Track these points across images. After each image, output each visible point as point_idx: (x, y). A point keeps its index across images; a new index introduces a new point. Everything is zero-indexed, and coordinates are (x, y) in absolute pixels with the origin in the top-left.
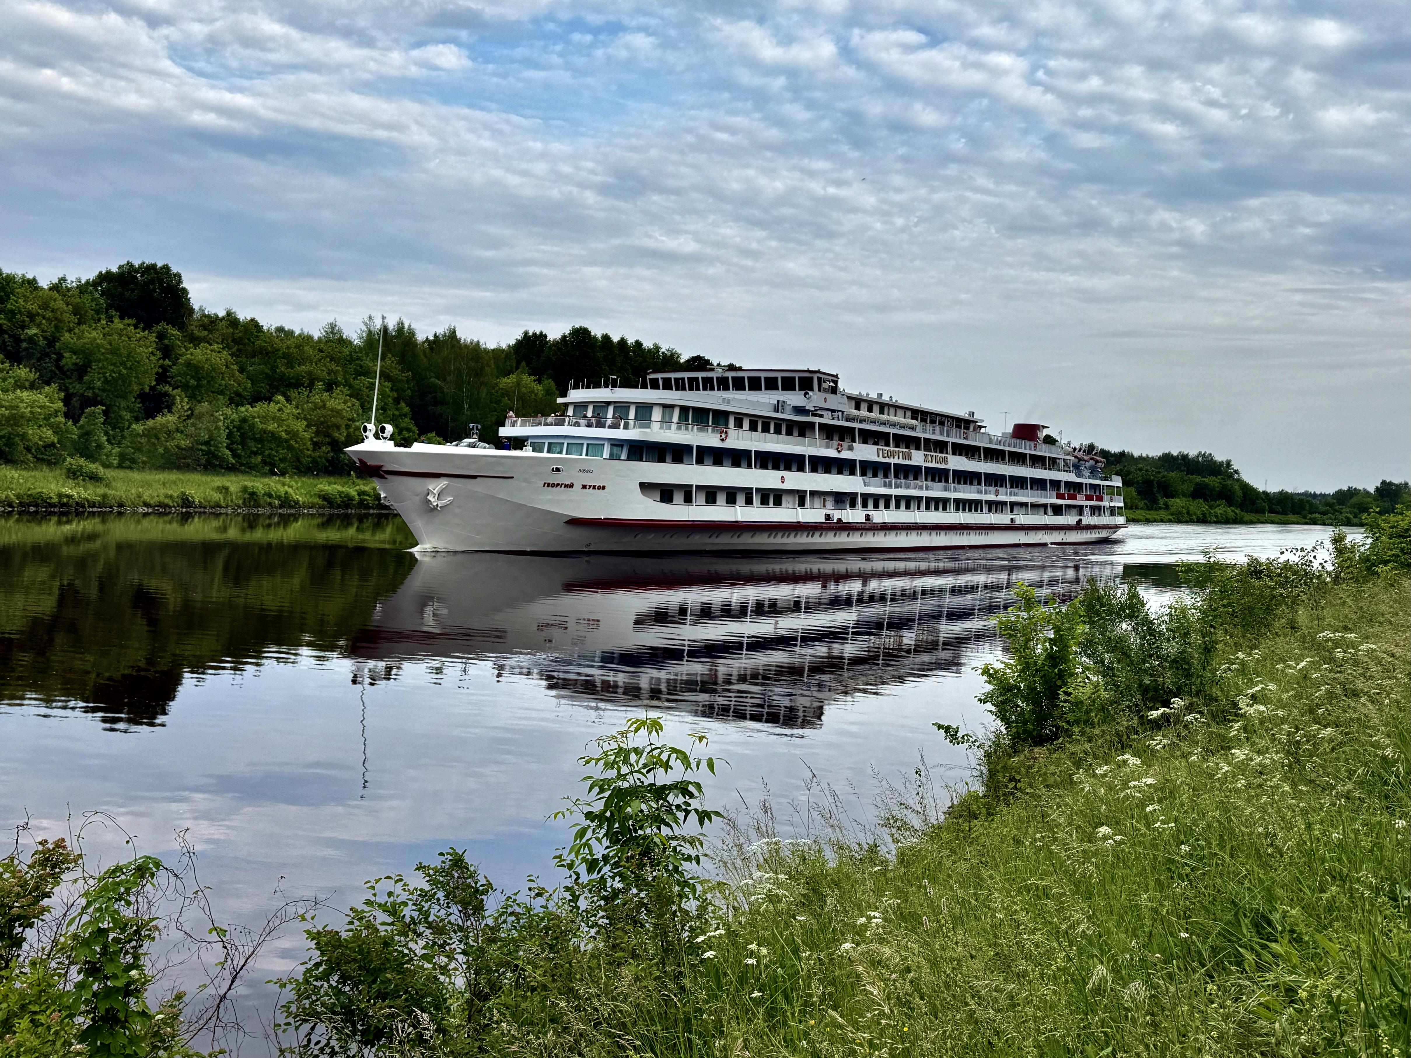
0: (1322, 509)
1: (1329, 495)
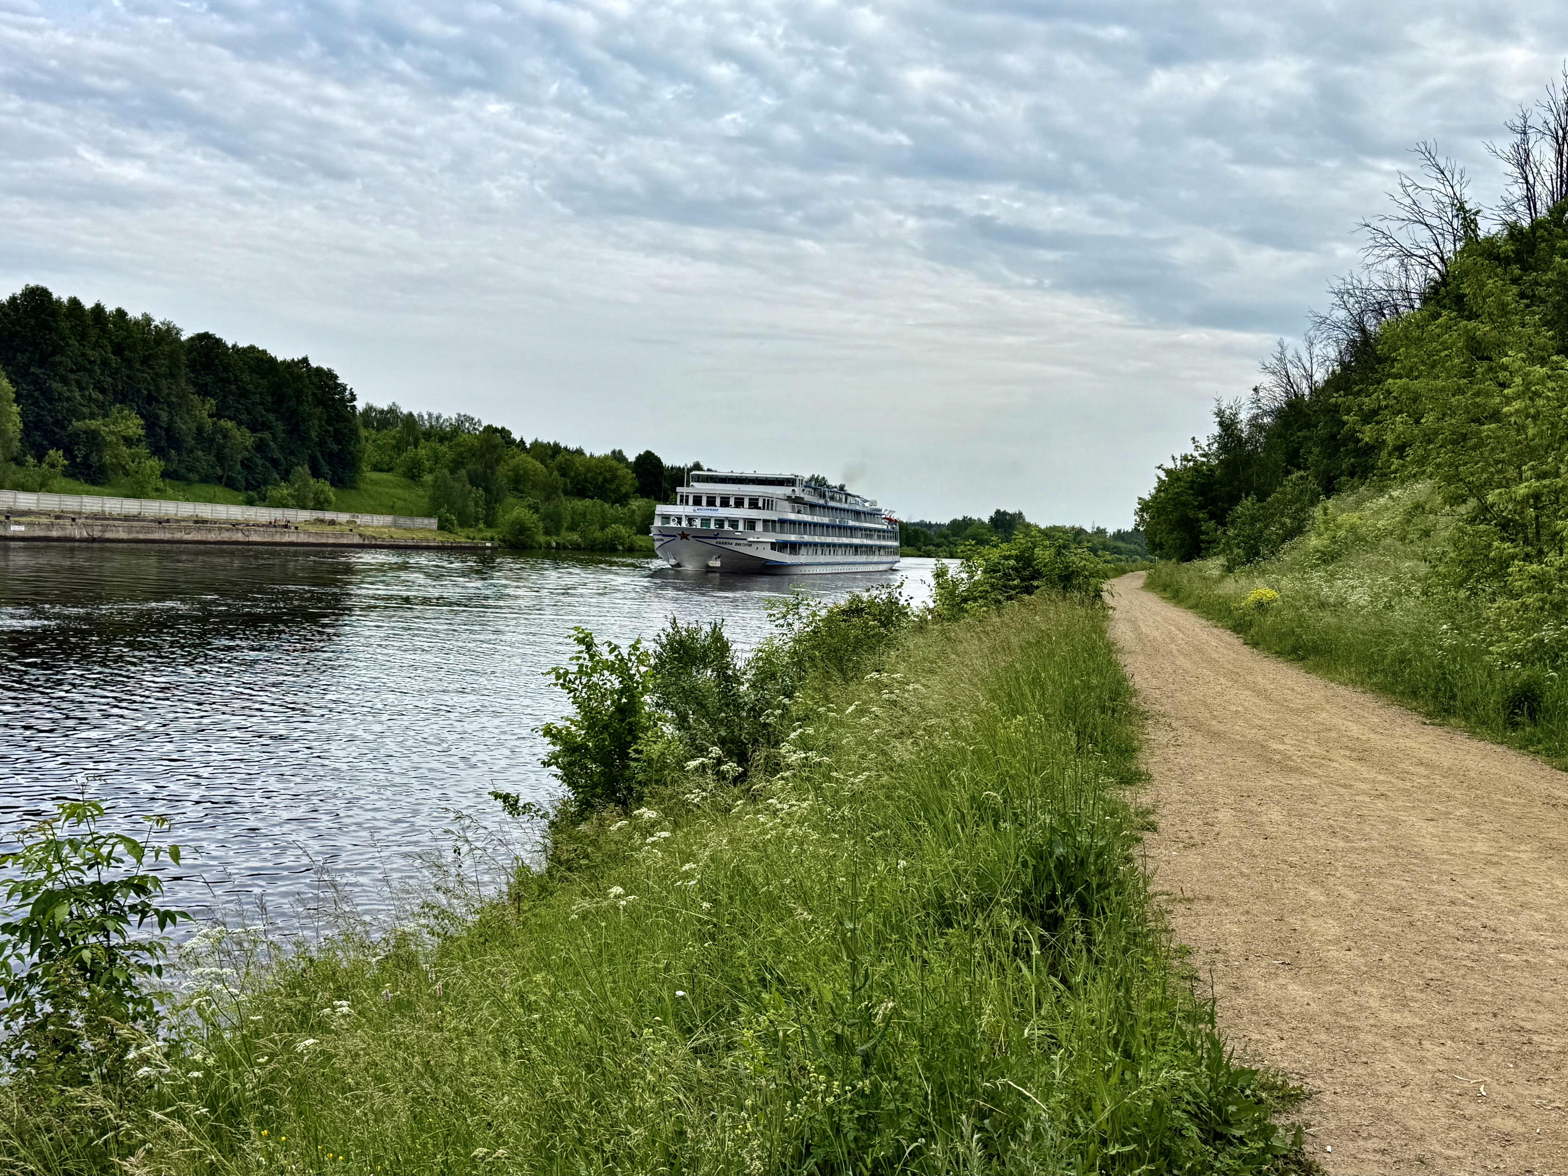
0: (937, 540)
1: (944, 525)
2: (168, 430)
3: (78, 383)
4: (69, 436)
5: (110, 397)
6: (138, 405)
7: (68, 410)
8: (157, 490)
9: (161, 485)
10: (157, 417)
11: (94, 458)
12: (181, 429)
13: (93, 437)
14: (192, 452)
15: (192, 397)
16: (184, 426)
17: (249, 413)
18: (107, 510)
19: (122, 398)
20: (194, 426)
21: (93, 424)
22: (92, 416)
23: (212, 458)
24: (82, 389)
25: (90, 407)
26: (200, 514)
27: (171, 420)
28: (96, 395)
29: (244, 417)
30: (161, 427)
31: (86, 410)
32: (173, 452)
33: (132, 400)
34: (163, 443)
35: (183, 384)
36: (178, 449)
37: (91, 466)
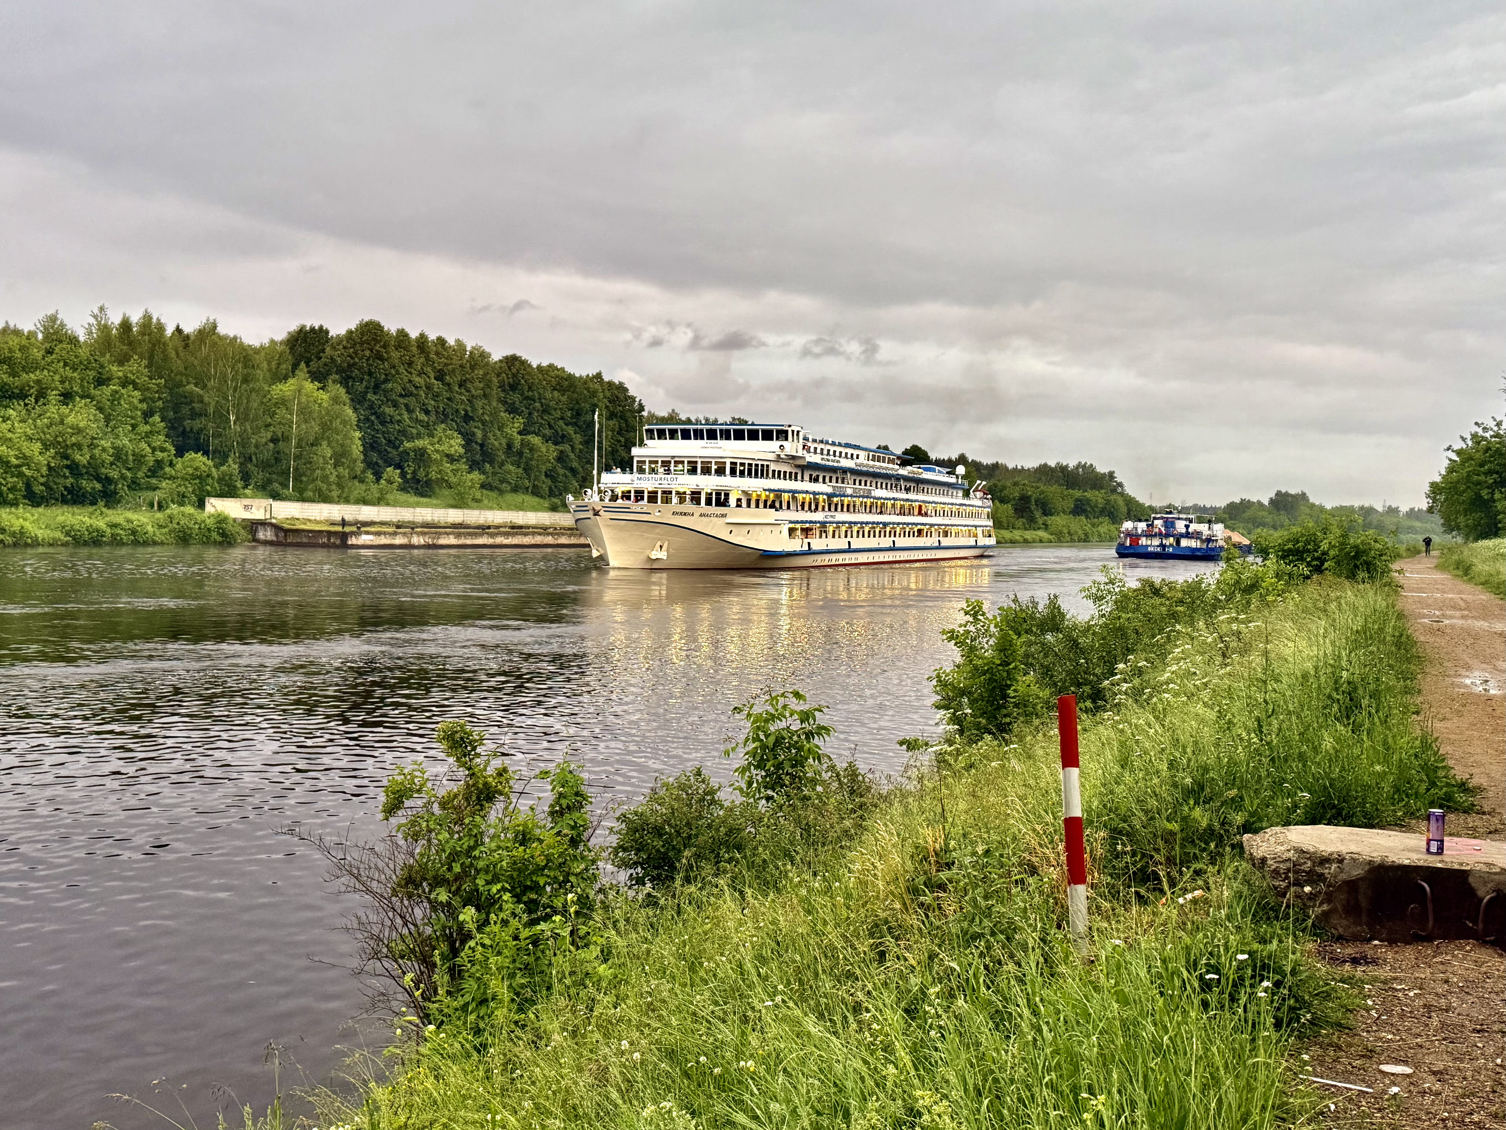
2: (482, 445)
3: (406, 405)
4: (400, 454)
5: (433, 418)
6: (457, 424)
7: (399, 431)
8: (477, 501)
9: (478, 495)
10: (474, 434)
11: (421, 474)
12: (493, 445)
13: (421, 455)
14: (502, 464)
15: (502, 414)
16: (496, 442)
17: (551, 427)
18: (436, 519)
19: (444, 417)
20: (504, 442)
21: (419, 443)
22: (419, 436)
23: (520, 470)
24: (410, 411)
25: (417, 428)
26: (514, 521)
27: (485, 436)
28: (423, 417)
29: (547, 432)
30: (476, 443)
31: (414, 431)
32: (487, 466)
33: (452, 420)
34: (478, 457)
35: (495, 404)
36: (491, 463)
37: (418, 481)
